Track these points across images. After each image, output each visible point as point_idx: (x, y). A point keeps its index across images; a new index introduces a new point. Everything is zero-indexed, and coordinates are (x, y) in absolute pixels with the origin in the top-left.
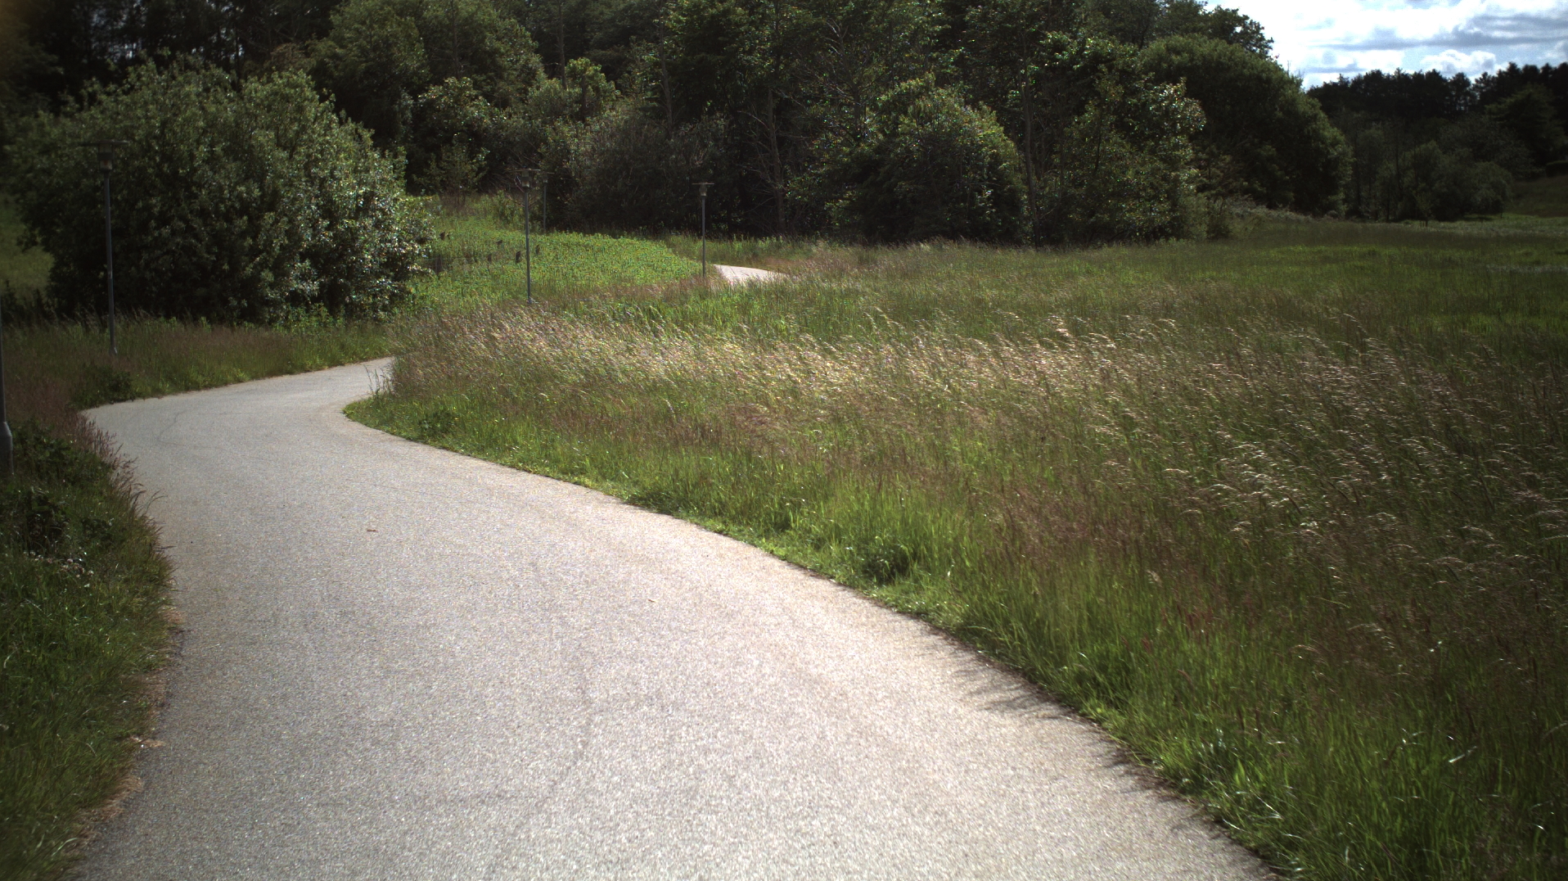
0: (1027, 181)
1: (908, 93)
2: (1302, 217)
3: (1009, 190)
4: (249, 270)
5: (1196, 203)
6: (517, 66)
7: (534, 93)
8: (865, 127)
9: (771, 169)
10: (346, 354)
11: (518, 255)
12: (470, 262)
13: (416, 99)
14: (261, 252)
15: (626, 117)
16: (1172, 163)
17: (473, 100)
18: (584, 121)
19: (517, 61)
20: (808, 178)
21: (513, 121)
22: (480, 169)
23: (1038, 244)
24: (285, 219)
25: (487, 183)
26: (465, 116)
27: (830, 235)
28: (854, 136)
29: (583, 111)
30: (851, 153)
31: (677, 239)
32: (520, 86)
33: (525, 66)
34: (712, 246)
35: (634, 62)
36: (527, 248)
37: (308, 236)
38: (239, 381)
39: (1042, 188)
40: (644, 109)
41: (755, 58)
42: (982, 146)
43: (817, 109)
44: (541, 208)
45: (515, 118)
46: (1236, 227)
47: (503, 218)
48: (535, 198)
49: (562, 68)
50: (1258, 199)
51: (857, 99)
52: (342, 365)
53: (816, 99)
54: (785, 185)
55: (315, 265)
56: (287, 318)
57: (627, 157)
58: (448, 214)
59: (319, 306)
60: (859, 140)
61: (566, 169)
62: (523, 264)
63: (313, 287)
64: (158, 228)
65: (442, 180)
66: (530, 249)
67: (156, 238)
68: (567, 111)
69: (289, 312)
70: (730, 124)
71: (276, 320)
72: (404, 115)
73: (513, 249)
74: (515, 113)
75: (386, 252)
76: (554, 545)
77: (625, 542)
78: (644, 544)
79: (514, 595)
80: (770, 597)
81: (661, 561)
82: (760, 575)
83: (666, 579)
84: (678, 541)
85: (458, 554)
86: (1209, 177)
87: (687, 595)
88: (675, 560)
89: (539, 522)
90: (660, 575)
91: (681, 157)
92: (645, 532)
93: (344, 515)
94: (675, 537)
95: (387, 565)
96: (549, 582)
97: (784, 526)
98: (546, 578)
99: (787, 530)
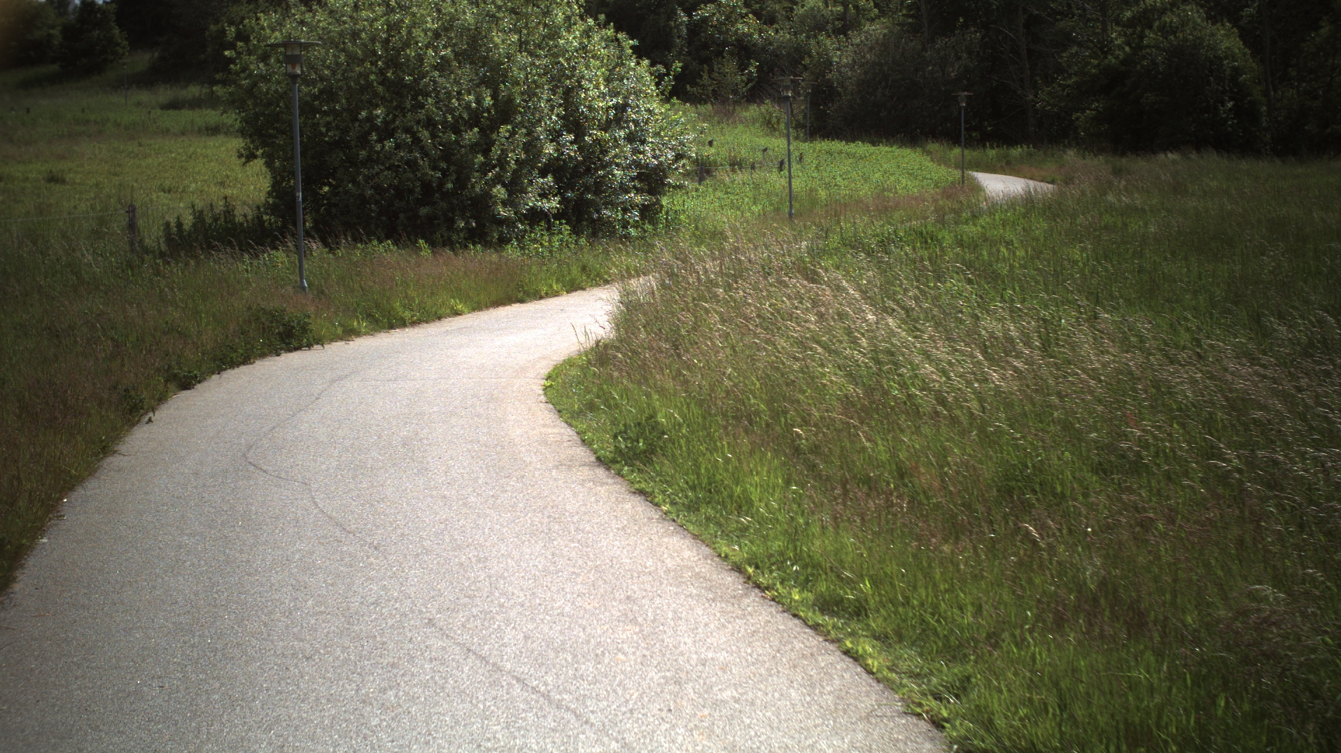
0: (1266, 94)
3: (1250, 101)
4: (479, 188)
8: (1112, 41)
9: (1022, 80)
11: (782, 163)
12: (734, 171)
13: (690, 16)
14: (494, 167)
15: (884, 32)
17: (743, 17)
18: (846, 35)
20: (1056, 88)
21: (779, 36)
22: (749, 80)
24: (524, 131)
25: (754, 94)
26: (736, 32)
27: (1078, 144)
28: (1101, 49)
29: (844, 27)
30: (1098, 65)
31: (933, 146)
34: (968, 154)
36: (790, 157)
37: (549, 149)
39: (1280, 101)
40: (901, 25)
42: (1223, 58)
43: (1067, 24)
44: (805, 117)
45: (781, 33)
47: (770, 126)
48: (801, 107)
51: (1104, 15)
52: (583, 289)
53: (1064, 14)
54: (1036, 96)
55: (557, 180)
56: (523, 237)
57: (886, 68)
58: (719, 122)
59: (561, 224)
60: (1106, 53)
61: (829, 80)
62: (786, 172)
63: (553, 204)
64: (380, 140)
65: (713, 90)
66: (793, 157)
67: (378, 153)
68: (829, 27)
69: (525, 231)
70: (983, 38)
71: (509, 241)
72: (679, 30)
73: (777, 157)
74: (782, 29)
75: (637, 164)
91: (937, 68)
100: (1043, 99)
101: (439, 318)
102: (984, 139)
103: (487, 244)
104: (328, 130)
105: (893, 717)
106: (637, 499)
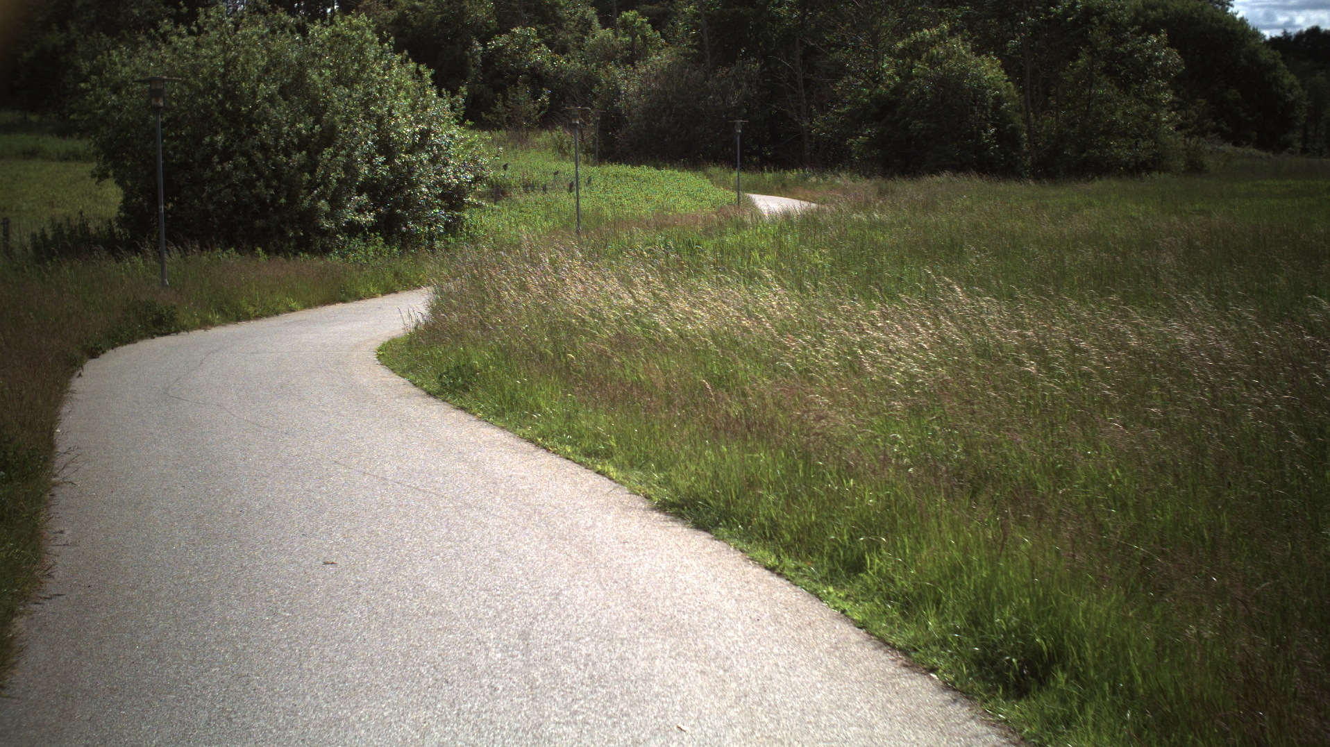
0: (1027, 121)
1: (921, 42)
2: (1264, 154)
3: (1011, 128)
4: (306, 203)
5: (1175, 141)
6: (576, 17)
7: (590, 41)
8: (883, 71)
9: (798, 108)
10: (400, 282)
11: (571, 185)
12: (526, 192)
13: (485, 46)
14: (319, 185)
15: (669, 61)
16: (1154, 104)
17: (536, 47)
18: (633, 65)
19: (576, 13)
20: (831, 115)
21: (571, 65)
22: (542, 108)
23: (1037, 178)
24: (343, 153)
25: (547, 120)
26: (529, 60)
27: (851, 168)
28: (873, 79)
29: (632, 56)
30: (871, 94)
31: (714, 170)
32: (578, 34)
33: (582, 17)
34: (746, 177)
35: (676, 14)
36: (578, 179)
37: (365, 170)
38: (292, 310)
39: (1040, 127)
40: (686, 55)
41: (784, 11)
42: (986, 88)
43: (839, 55)
44: (594, 143)
45: (572, 62)
46: (1209, 162)
47: (561, 150)
48: (591, 133)
49: (613, 20)
50: (1226, 137)
51: (876, 47)
52: (396, 292)
53: (838, 46)
54: (811, 123)
55: (372, 198)
56: (343, 247)
57: (670, 97)
58: (513, 147)
59: (376, 236)
60: (878, 82)
61: (618, 108)
62: (575, 193)
63: (370, 218)
64: (220, 163)
65: (508, 118)
66: (581, 180)
67: (219, 173)
68: (619, 56)
69: (345, 241)
70: (762, 67)
71: (331, 250)
72: (474, 59)
73: (567, 180)
74: (573, 58)
75: (440, 183)
76: (558, 594)
77: (650, 589)
78: (674, 594)
79: (486, 712)
80: (852, 721)
81: (696, 632)
82: (833, 663)
83: (703, 672)
84: (719, 588)
85: (427, 613)
86: (1185, 118)
87: (732, 713)
88: (715, 629)
89: (545, 546)
90: (695, 665)
91: (718, 97)
92: (677, 569)
93: (307, 531)
94: (715, 580)
95: (325, 637)
96: (540, 680)
97: (856, 567)
98: (537, 669)
99: (861, 575)
100: (818, 125)
101: (277, 314)
102: (762, 163)
103: (313, 252)
104: (175, 153)
105: (623, 495)
106: (459, 412)
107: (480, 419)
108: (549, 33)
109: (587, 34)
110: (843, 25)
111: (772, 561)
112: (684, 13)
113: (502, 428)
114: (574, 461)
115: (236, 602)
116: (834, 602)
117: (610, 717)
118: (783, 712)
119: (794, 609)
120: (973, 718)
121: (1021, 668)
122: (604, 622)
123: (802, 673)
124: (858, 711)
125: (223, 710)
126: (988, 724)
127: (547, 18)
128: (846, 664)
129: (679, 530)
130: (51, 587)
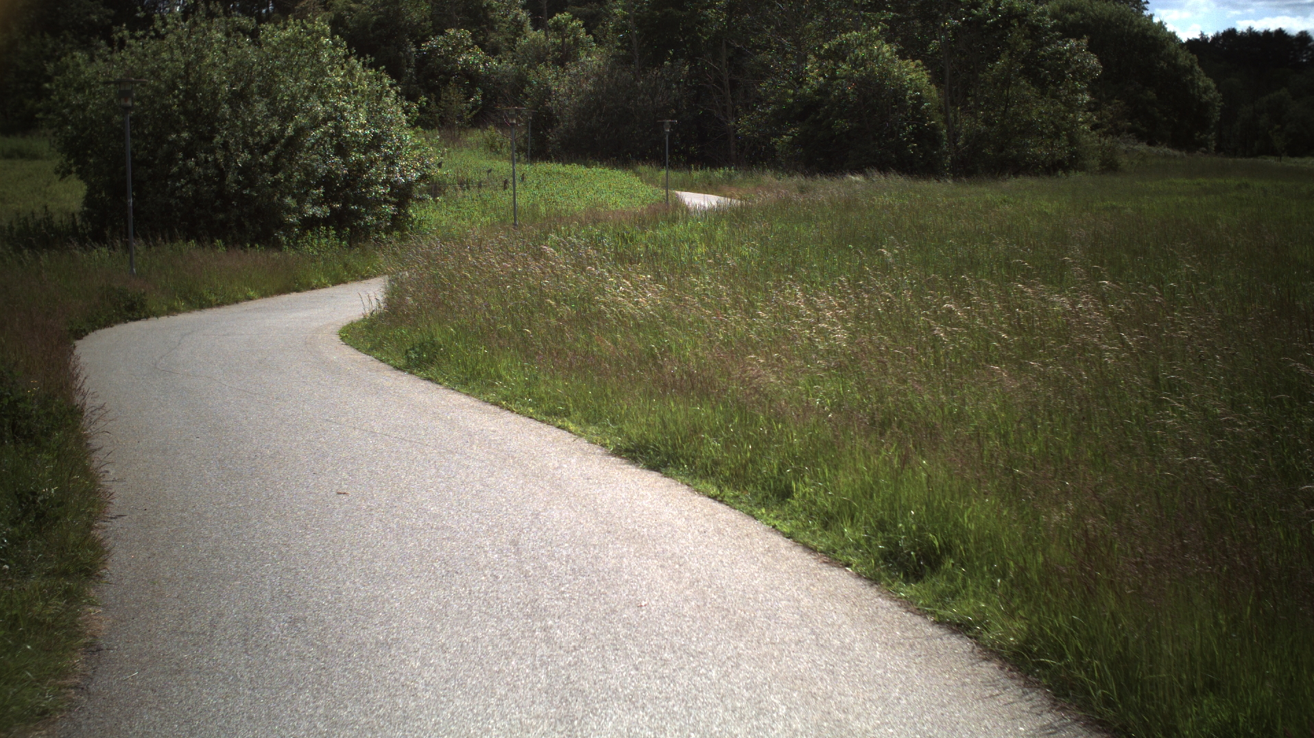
0: (946, 120)
1: (846, 44)
2: (1177, 153)
3: (930, 126)
5: (1090, 139)
6: (507, 19)
7: (521, 42)
8: (807, 72)
9: (725, 109)
11: (506, 182)
12: (462, 189)
13: (419, 47)
15: (599, 63)
16: (1071, 106)
17: (469, 48)
18: (564, 66)
19: (507, 15)
20: (756, 115)
21: (501, 66)
22: (474, 108)
23: (956, 177)
25: (480, 119)
26: (462, 61)
27: (775, 167)
28: (796, 80)
29: (564, 57)
30: (794, 95)
31: (643, 168)
32: (510, 36)
33: (514, 19)
34: (675, 176)
35: (607, 16)
36: (514, 177)
38: (250, 299)
39: (959, 127)
40: (615, 57)
41: (710, 13)
42: (908, 89)
43: (765, 57)
44: (526, 142)
45: (504, 63)
46: (1123, 161)
47: (493, 148)
48: (523, 132)
49: (545, 22)
50: (1141, 137)
51: (801, 49)
53: (764, 48)
54: (737, 123)
55: (328, 192)
56: (298, 239)
57: (600, 97)
58: (445, 146)
59: (328, 229)
60: (801, 83)
61: (549, 108)
62: (510, 190)
65: (441, 117)
66: (517, 177)
68: (549, 57)
69: (300, 235)
70: (691, 69)
72: (407, 60)
73: (501, 177)
74: (505, 59)
75: (390, 182)
76: (538, 514)
77: (613, 511)
78: (634, 515)
79: (492, 592)
80: (783, 597)
81: (654, 540)
82: (766, 561)
83: (662, 566)
84: (671, 510)
85: (432, 528)
86: (1100, 118)
87: (688, 592)
88: (670, 538)
89: (521, 481)
90: (656, 561)
91: (648, 97)
92: (634, 497)
93: (316, 470)
94: (667, 504)
95: (351, 544)
96: (532, 572)
97: (785, 494)
98: (529, 565)
99: (789, 500)
100: (743, 125)
101: (237, 301)
102: (690, 162)
105: (584, 443)
106: (427, 382)
107: (447, 387)
108: (481, 35)
109: (519, 35)
110: (768, 27)
111: (714, 490)
112: (615, 14)
113: (467, 394)
114: (536, 420)
115: (271, 520)
116: (766, 520)
117: (591, 595)
118: (728, 591)
119: (734, 524)
120: (880, 596)
121: (919, 560)
122: (578, 534)
123: (742, 566)
124: (787, 591)
125: (282, 591)
126: (891, 599)
127: (478, 20)
128: (777, 560)
129: (634, 470)
130: (113, 510)
